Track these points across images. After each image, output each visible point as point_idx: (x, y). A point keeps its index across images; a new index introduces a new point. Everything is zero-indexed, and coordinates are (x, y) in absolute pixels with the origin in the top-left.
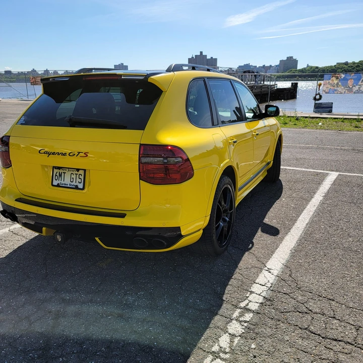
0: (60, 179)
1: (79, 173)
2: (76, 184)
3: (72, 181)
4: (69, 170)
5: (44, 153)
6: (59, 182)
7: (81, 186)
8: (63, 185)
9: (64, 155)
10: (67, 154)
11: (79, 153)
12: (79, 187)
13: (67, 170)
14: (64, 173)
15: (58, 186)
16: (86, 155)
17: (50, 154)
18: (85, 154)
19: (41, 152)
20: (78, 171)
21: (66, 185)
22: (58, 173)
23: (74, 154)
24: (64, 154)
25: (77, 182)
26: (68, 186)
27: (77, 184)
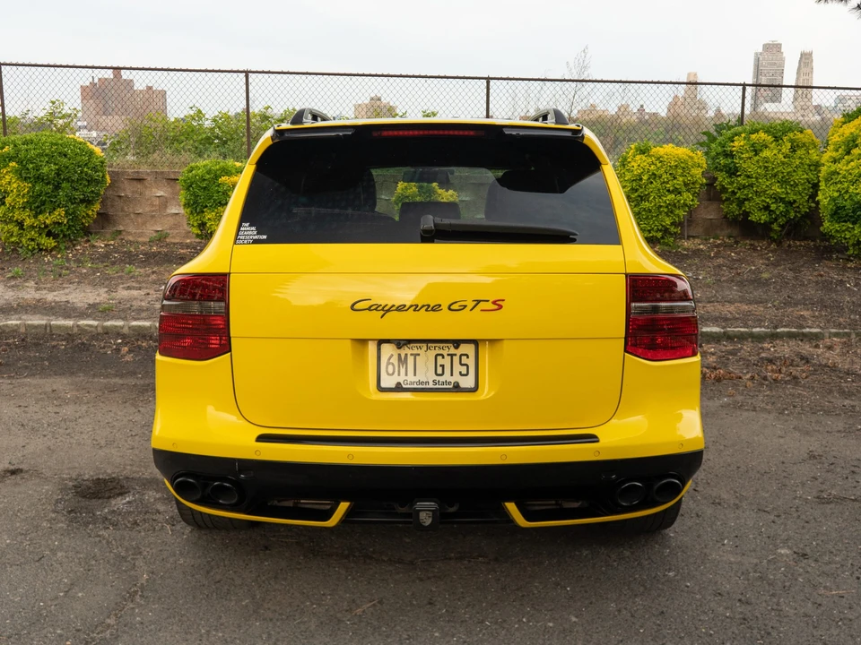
0: (403, 371)
1: (459, 352)
2: (453, 380)
3: (440, 371)
4: (428, 348)
5: (369, 309)
6: (401, 379)
7: (468, 382)
8: (415, 386)
9: (432, 310)
10: (445, 307)
11: (479, 302)
12: (463, 385)
13: (425, 348)
14: (416, 355)
15: (399, 388)
16: (498, 305)
17: (388, 311)
18: (494, 303)
19: (355, 307)
20: (457, 348)
21: (422, 383)
22: (396, 357)
23: (465, 306)
24: (436, 308)
25: (456, 372)
26: (431, 386)
27: (456, 378)
